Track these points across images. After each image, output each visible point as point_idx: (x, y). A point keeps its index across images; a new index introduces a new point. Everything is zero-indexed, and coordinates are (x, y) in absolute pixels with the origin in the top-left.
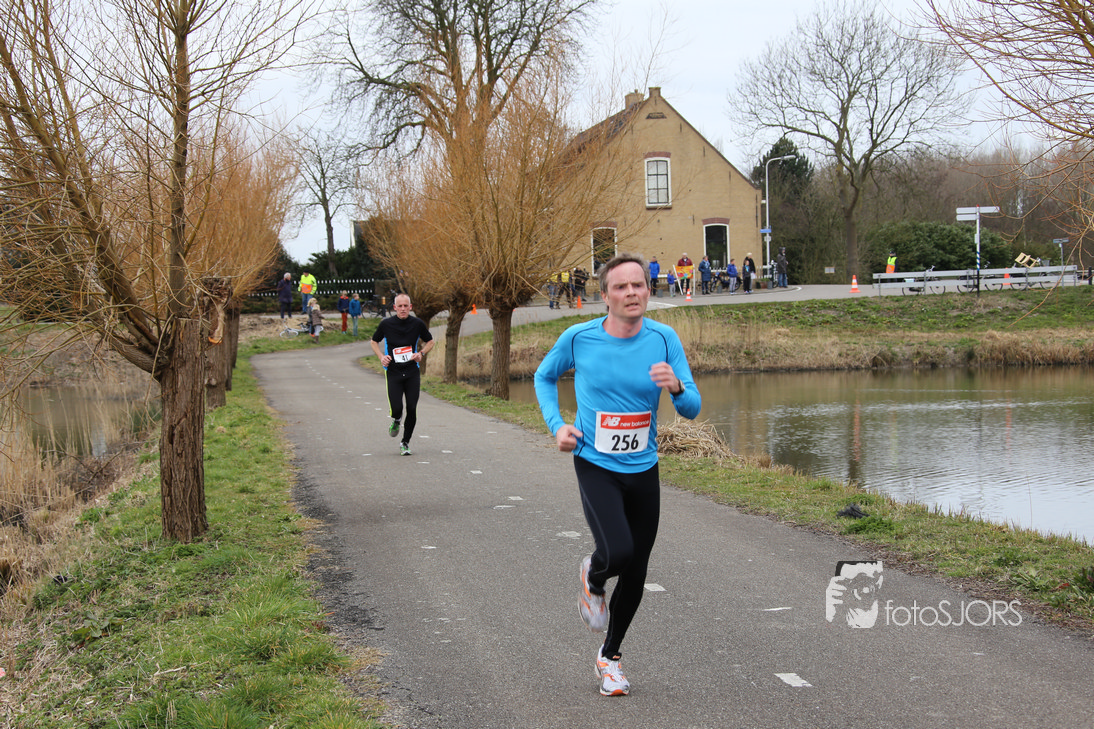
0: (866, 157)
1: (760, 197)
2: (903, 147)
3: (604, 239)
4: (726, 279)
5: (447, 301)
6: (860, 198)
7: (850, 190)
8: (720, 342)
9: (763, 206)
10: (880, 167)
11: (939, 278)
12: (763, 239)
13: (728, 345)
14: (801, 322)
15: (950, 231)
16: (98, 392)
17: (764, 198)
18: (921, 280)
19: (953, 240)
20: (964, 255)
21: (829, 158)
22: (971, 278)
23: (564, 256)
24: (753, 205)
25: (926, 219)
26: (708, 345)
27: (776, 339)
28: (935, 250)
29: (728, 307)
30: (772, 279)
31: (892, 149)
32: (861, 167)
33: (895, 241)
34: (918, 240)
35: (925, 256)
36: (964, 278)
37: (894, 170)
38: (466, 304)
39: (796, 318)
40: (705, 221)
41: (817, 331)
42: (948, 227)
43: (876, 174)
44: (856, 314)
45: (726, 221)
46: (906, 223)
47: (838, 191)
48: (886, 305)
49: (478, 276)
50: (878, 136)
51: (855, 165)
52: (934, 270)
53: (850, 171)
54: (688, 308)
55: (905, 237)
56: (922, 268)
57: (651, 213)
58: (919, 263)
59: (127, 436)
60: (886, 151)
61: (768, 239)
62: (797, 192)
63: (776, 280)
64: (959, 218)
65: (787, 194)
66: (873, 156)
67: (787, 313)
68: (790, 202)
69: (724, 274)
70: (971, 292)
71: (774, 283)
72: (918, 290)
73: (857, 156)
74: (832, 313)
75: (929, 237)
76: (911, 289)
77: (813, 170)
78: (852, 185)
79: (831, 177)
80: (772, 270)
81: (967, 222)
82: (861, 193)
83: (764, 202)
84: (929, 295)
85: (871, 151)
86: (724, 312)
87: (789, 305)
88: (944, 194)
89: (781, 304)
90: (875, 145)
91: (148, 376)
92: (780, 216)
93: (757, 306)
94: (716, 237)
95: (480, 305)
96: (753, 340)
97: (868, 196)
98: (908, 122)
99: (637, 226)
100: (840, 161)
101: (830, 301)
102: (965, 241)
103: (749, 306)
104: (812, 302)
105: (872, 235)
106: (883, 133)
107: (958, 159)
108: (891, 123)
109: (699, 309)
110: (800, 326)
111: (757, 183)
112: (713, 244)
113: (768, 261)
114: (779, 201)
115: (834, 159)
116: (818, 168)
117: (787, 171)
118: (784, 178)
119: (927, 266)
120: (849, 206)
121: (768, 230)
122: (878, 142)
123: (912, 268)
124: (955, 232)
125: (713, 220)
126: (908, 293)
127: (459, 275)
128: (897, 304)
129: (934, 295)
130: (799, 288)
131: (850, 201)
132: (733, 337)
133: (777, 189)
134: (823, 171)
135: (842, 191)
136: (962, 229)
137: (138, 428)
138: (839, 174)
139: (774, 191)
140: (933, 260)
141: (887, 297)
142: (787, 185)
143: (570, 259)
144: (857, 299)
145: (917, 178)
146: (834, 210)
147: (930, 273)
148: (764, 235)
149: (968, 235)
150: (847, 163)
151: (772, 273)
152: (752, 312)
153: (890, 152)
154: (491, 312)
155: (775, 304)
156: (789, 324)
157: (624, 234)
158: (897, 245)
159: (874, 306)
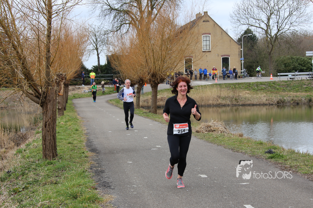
0: (276, 35)
1: (240, 48)
2: (288, 31)
3: (188, 62)
4: (229, 75)
5: (137, 82)
6: (274, 48)
7: (270, 46)
8: (227, 96)
9: (241, 51)
10: (281, 38)
11: (300, 75)
12: (241, 62)
13: (229, 96)
14: (254, 89)
15: (304, 59)
16: (23, 111)
17: (242, 48)
18: (294, 75)
19: (305, 62)
20: (308, 67)
21: (263, 35)
22: (310, 75)
23: (175, 67)
24: (238, 50)
25: (296, 55)
26: (223, 96)
27: (245, 95)
28: (299, 65)
29: (229, 84)
30: (244, 75)
31: (284, 32)
32: (274, 38)
33: (285, 62)
34: (293, 62)
35: (295, 67)
36: (308, 75)
37: (285, 39)
38: (143, 82)
39: (252, 88)
40: (222, 56)
41: (258, 92)
42: (303, 58)
43: (279, 40)
44: (272, 87)
45: (229, 56)
46: (289, 56)
47: (266, 46)
48: (282, 84)
49: (147, 74)
50: (280, 28)
51: (272, 37)
52: (298, 72)
53: (270, 39)
54: (216, 84)
55: (289, 61)
56: (294, 71)
57: (204, 53)
58: (293, 70)
59: (32, 125)
60: (283, 33)
61: (243, 62)
62: (252, 46)
63: (245, 75)
64: (307, 55)
65: (249, 47)
66: (278, 34)
67: (248, 86)
68: (250, 50)
69: (228, 73)
70: (310, 79)
71: (244, 76)
72: (293, 79)
73: (273, 34)
74: (264, 86)
75: (297, 61)
76: (290, 78)
77: (258, 39)
78: (271, 44)
79: (264, 41)
80: (244, 72)
81: (309, 56)
82: (274, 47)
83: (241, 49)
84: (296, 80)
85: (277, 33)
86: (228, 86)
87: (250, 83)
88: (302, 47)
89: (247, 83)
90: (279, 30)
91: (39, 105)
92: (247, 54)
93: (239, 84)
94: (225, 61)
95: (147, 83)
96: (237, 95)
97: (276, 48)
98: (290, 23)
99: (199, 57)
100: (267, 36)
101: (263, 82)
102: (308, 63)
103: (236, 84)
104: (257, 82)
105: (278, 60)
106: (282, 27)
107: (306, 35)
108: (284, 23)
109: (220, 85)
110: (253, 91)
111: (239, 43)
112: (224, 63)
113: (243, 69)
114: (246, 49)
115: (265, 35)
116: (260, 38)
117: (249, 39)
118: (248, 42)
119: (296, 71)
120: (270, 51)
121: (243, 59)
122: (280, 30)
123: (291, 71)
124: (306, 60)
125: (224, 55)
126: (289, 79)
127: (141, 73)
128: (285, 83)
129: (298, 80)
130: (253, 78)
131: (270, 49)
132: (231, 94)
133: (246, 45)
134: (261, 40)
135: (267, 46)
136: (308, 59)
137: (36, 122)
138: (267, 40)
139: (245, 46)
140: (298, 69)
141: (282, 81)
142: (249, 44)
143: (177, 68)
144: (272, 82)
145: (293, 41)
146: (265, 52)
147: (297, 73)
148: (241, 60)
149: (310, 61)
150: (269, 37)
151: (244, 73)
152: (237, 86)
153: (284, 33)
154: (151, 85)
155: (245, 83)
156: (249, 90)
157: (195, 60)
158: (286, 64)
159: (278, 84)
